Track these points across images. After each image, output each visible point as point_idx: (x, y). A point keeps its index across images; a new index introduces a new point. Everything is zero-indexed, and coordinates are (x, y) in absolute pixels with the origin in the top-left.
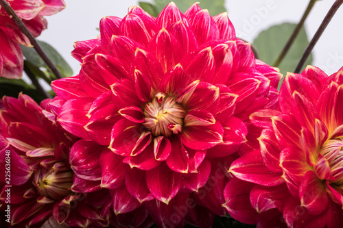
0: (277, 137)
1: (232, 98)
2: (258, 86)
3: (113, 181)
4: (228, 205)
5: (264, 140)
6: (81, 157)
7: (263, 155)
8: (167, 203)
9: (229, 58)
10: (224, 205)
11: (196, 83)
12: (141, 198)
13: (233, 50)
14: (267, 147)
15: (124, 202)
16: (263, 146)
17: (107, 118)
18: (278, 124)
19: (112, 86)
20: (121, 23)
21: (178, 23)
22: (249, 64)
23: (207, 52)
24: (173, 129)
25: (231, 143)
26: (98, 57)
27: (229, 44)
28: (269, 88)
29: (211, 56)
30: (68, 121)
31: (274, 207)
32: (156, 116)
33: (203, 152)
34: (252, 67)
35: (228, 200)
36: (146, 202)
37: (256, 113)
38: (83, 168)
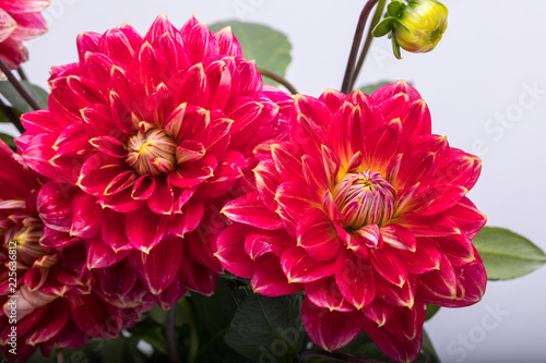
0: (278, 169)
1: (227, 124)
2: (260, 111)
3: (86, 229)
4: (221, 254)
5: (262, 173)
6: (50, 203)
7: (260, 191)
8: (147, 252)
9: (226, 78)
10: (216, 254)
11: (183, 106)
12: (116, 247)
13: (231, 68)
14: (265, 180)
15: (99, 255)
16: (259, 179)
17: (79, 152)
18: (280, 153)
19: (82, 111)
20: (100, 39)
21: (164, 35)
22: (255, 87)
23: (197, 70)
24: (156, 163)
25: (225, 178)
26: (71, 79)
27: (226, 61)
28: (277, 116)
29: (203, 74)
30: (34, 158)
31: (270, 250)
32: (137, 148)
33: (191, 189)
34: (260, 91)
35: (221, 249)
36: (122, 251)
37: (260, 146)
38: (53, 216)
